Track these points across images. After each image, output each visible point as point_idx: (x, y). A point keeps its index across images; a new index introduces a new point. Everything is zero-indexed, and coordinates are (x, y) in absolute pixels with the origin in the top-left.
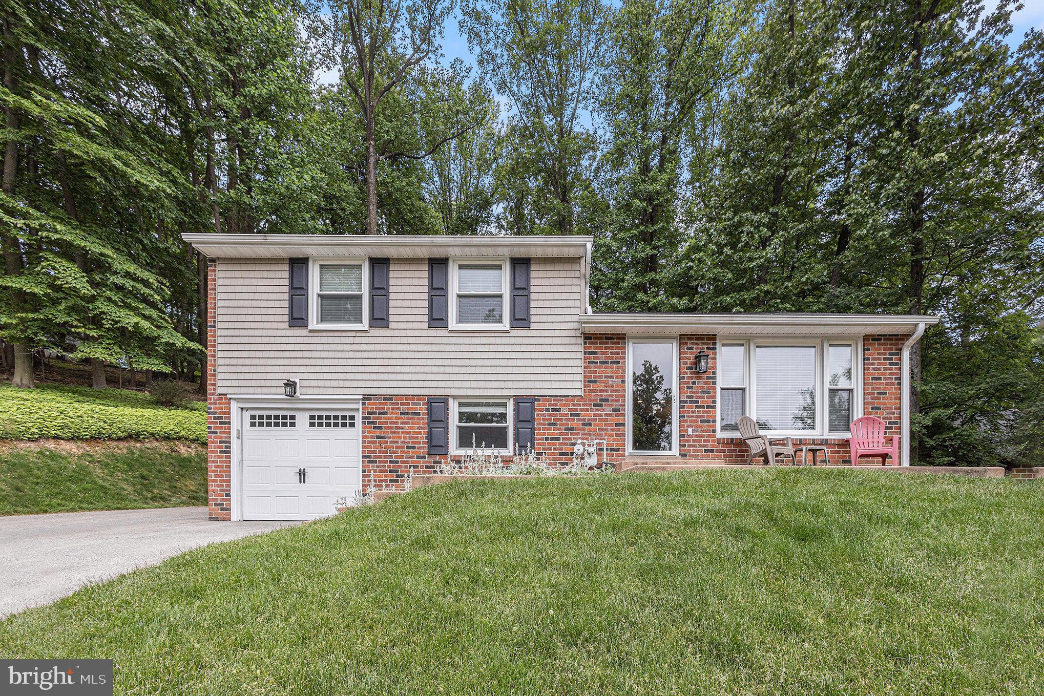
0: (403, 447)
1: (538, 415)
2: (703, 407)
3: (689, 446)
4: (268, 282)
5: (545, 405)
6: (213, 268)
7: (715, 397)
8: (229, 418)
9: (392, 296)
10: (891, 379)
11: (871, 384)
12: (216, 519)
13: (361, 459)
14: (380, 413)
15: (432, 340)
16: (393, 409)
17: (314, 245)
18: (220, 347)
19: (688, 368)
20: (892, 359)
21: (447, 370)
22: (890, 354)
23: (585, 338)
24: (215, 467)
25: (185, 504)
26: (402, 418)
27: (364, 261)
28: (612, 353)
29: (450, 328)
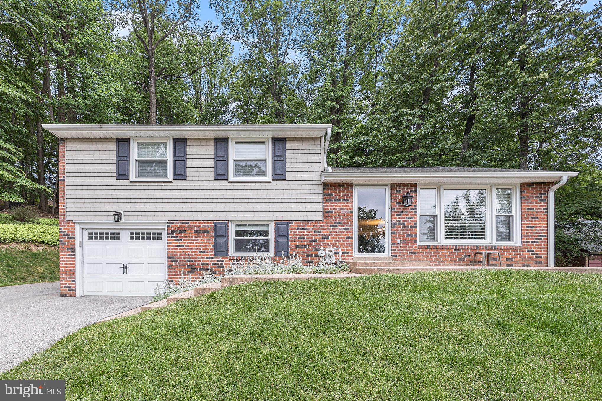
0: (196, 252)
1: (291, 232)
2: (408, 227)
3: (398, 250)
4: (101, 153)
5: (296, 226)
6: (63, 145)
7: (416, 221)
8: (74, 235)
9: (188, 161)
10: (541, 209)
11: (526, 212)
12: (65, 296)
13: (167, 259)
14: (180, 232)
15: (217, 187)
16: (189, 229)
17: (134, 130)
18: (68, 192)
19: (397, 203)
20: (541, 197)
21: (227, 205)
22: (540, 194)
23: (325, 186)
24: (65, 264)
25: (37, 281)
26: (196, 234)
27: (169, 140)
28: (343, 195)
29: (230, 180)
